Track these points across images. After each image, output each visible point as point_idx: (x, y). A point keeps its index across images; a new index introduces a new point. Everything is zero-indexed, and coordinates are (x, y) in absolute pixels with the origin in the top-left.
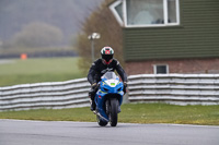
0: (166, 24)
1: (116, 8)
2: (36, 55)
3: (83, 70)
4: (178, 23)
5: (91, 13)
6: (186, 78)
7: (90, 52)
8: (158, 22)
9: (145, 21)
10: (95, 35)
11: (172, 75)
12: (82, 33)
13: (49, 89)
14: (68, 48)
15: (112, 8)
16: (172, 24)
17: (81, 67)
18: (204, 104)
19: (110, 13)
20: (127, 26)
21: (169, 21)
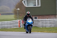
0: (37, 6)
1: (24, 2)
2: (3, 14)
3: (15, 18)
4: (40, 6)
5: (17, 3)
6: (42, 20)
7: (17, 13)
8: (35, 5)
9: (31, 5)
10: (18, 9)
11: (38, 19)
12: (15, 8)
13: (7, 23)
14: (11, 12)
15: (23, 2)
16: (38, 6)
17: (15, 17)
18: (47, 27)
19: (22, 3)
20: (27, 7)
21: (38, 5)
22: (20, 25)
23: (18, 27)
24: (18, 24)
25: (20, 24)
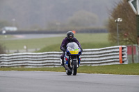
1: (132, 2)
3: (111, 41)
5: (116, 5)
7: (116, 29)
10: (119, 20)
12: (111, 18)
14: (102, 26)
15: (130, 3)
17: (110, 39)
19: (129, 5)
22: (123, 58)
23: (119, 63)
24: (118, 57)
25: (123, 55)
